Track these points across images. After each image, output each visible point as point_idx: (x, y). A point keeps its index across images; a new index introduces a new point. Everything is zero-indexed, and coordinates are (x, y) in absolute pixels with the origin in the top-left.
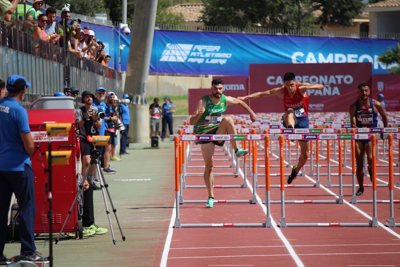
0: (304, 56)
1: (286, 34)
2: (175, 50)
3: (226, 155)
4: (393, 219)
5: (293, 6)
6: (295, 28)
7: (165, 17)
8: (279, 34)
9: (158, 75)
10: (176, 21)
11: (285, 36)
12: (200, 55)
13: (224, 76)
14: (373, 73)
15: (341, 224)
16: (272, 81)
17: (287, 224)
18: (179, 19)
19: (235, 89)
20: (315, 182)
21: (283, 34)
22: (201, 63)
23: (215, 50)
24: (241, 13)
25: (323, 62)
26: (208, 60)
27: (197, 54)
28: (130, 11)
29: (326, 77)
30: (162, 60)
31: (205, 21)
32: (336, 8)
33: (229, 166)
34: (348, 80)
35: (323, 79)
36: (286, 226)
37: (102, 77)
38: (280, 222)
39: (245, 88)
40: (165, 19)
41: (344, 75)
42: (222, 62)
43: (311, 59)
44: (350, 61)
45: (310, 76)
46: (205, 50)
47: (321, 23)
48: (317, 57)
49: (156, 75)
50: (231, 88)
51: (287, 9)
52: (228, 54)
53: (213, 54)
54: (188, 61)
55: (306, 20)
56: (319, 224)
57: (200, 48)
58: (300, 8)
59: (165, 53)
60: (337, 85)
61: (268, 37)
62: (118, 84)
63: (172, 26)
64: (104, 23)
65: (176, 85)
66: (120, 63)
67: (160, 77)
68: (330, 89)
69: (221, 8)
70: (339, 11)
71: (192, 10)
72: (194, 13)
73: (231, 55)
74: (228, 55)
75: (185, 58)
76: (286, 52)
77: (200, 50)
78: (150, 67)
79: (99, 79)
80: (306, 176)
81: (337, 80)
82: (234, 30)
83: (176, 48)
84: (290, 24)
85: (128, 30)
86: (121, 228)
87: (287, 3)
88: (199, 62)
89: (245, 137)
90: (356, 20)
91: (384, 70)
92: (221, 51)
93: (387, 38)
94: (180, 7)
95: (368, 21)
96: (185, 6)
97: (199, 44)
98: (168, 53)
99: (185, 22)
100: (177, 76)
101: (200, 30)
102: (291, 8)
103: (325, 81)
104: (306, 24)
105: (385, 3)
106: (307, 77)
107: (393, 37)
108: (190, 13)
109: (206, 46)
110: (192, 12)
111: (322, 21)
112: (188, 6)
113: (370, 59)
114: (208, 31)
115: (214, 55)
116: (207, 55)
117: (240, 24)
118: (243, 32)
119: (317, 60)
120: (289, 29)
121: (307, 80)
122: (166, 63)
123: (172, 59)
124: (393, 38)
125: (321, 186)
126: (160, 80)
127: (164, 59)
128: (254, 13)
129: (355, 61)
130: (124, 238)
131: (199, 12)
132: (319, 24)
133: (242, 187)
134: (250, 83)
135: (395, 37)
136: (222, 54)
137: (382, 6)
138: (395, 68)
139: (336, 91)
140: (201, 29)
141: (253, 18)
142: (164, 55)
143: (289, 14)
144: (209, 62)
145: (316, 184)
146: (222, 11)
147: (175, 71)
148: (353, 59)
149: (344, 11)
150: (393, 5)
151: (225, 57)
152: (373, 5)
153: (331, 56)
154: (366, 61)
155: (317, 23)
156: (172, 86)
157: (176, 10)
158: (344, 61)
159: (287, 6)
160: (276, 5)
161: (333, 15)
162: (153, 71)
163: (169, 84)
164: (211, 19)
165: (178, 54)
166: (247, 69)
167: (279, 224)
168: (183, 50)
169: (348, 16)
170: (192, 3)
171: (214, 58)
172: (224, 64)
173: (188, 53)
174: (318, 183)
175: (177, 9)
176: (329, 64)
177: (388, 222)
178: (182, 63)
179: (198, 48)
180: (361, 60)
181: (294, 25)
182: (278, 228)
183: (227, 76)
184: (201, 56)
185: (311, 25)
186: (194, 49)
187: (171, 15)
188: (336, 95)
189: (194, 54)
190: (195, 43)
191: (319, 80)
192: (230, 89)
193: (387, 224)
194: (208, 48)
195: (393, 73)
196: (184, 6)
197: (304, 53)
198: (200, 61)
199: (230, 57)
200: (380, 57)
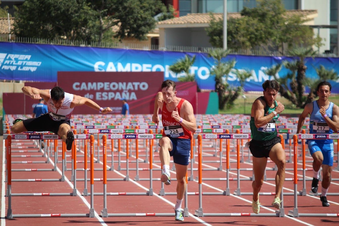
0: (105, 65)
1: (89, 46)
3: (39, 152)
4: (201, 210)
5: (95, 21)
6: (97, 40)
8: (83, 45)
13: (35, 81)
15: (156, 214)
16: (77, 86)
17: (109, 214)
20: (125, 176)
21: (87, 46)
22: (14, 70)
23: (27, 59)
24: (49, 27)
25: (121, 70)
26: (20, 67)
27: (10, 62)
29: (125, 84)
31: (16, 34)
32: (133, 24)
33: (44, 162)
34: (144, 86)
35: (122, 85)
36: (108, 216)
38: (103, 213)
41: (141, 82)
42: (33, 69)
43: (111, 68)
44: (145, 70)
45: (110, 83)
46: (17, 58)
47: (119, 36)
48: (116, 66)
51: (90, 23)
52: (38, 62)
53: (24, 62)
54: (2, 68)
55: (106, 34)
56: (137, 214)
57: (13, 56)
58: (101, 23)
60: (134, 91)
61: (73, 48)
68: (128, 94)
69: (31, 23)
70: (135, 26)
71: (3, 23)
73: (40, 63)
74: (38, 63)
76: (89, 61)
77: (13, 59)
80: (115, 171)
81: (134, 86)
82: (41, 42)
84: (93, 37)
87: (90, 19)
90: (149, 35)
91: (174, 78)
92: (31, 60)
93: (174, 51)
95: (158, 35)
97: (12, 53)
101: (13, 41)
102: (94, 23)
103: (124, 88)
104: (105, 37)
105: (172, 20)
106: (108, 83)
107: (182, 49)
108: (2, 26)
109: (19, 55)
110: (4, 25)
111: (121, 35)
112: (0, 19)
113: (162, 69)
115: (25, 64)
116: (19, 63)
117: (46, 35)
118: (52, 43)
119: (117, 69)
120: (92, 41)
121: (108, 86)
124: (182, 51)
125: (130, 180)
128: (59, 26)
129: (149, 70)
131: (10, 25)
132: (118, 37)
133: (60, 180)
135: (184, 50)
136: (32, 62)
137: (169, 23)
138: (184, 76)
139: (133, 96)
141: (59, 31)
143: (91, 28)
144: (21, 69)
145: (125, 178)
146: (32, 25)
148: (147, 68)
149: (139, 26)
150: (180, 22)
151: (35, 65)
152: (162, 22)
153: (128, 65)
154: (158, 70)
155: (116, 37)
158: (139, 70)
159: (90, 22)
160: (80, 20)
161: (130, 30)
164: (21, 32)
166: (55, 75)
167: (101, 214)
169: (143, 31)
170: (4, 17)
171: (25, 65)
172: (34, 71)
173: (2, 61)
174: (128, 177)
176: (127, 73)
177: (197, 212)
179: (11, 57)
180: (154, 70)
181: (96, 38)
182: (100, 218)
183: (37, 81)
184: (14, 64)
185: (109, 38)
186: (8, 58)
188: (133, 100)
189: (7, 62)
190: (8, 53)
191: (119, 86)
193: (196, 214)
194: (20, 57)
195: (181, 81)
197: (104, 63)
198: (13, 68)
199: (39, 65)
200: (171, 67)
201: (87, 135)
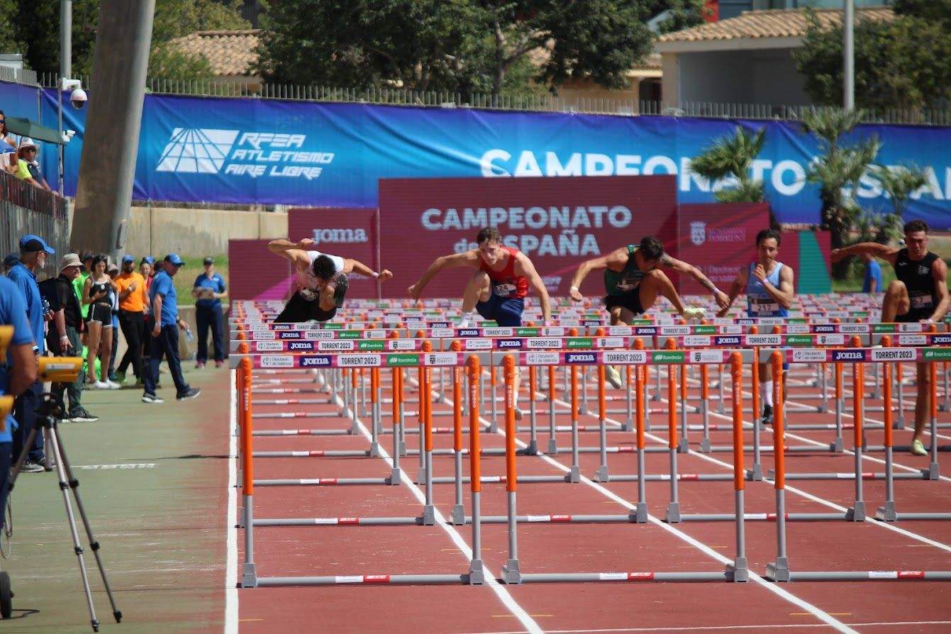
0: (510, 160)
1: (467, 106)
2: (193, 143)
3: (329, 402)
4: (784, 562)
5: (482, 37)
6: (487, 89)
7: (163, 63)
8: (450, 105)
9: (152, 206)
10: (191, 73)
11: (465, 109)
12: (256, 156)
13: (316, 207)
14: (680, 201)
15: (658, 575)
16: (433, 219)
17: (524, 576)
18: (199, 67)
19: (343, 239)
20: (568, 470)
21: (460, 106)
22: (258, 177)
23: (293, 145)
24: (355, 54)
25: (556, 172)
26: (275, 168)
27: (248, 155)
28: (80, 48)
29: (566, 210)
30: (160, 168)
31: (263, 75)
32: (588, 44)
33: (344, 431)
34: (620, 217)
35: (559, 215)
36: (521, 580)
37: (21, 212)
38: (506, 571)
39: (367, 238)
40: (163, 69)
41: (610, 207)
42: (312, 173)
43: (527, 166)
44: (623, 171)
45: (526, 208)
46: (268, 144)
47: (550, 79)
48: (541, 161)
49: (146, 205)
50: (334, 237)
51: (469, 44)
52: (326, 155)
53: (288, 154)
54: (227, 171)
55: (514, 71)
56: (603, 576)
57: (255, 138)
58: (498, 41)
59: (168, 153)
60: (593, 230)
61: (421, 112)
62: (57, 229)
63: (180, 85)
64: (16, 77)
65: (198, 230)
66: (62, 176)
67: (156, 210)
68: (575, 238)
69: (305, 43)
70: (594, 48)
71: (229, 46)
72: (234, 55)
73: (331, 156)
74: (324, 157)
75: (220, 164)
76: (465, 149)
77: (256, 145)
78: (135, 189)
79: (15, 214)
81: (591, 217)
82: (334, 96)
83: (196, 140)
84: (477, 82)
85: (81, 94)
86: (111, 588)
87: (468, 31)
88: (254, 175)
89: (417, 358)
90: (633, 73)
91: (705, 193)
92: (306, 147)
93: (705, 116)
94: (200, 38)
95: (658, 74)
96: (212, 36)
97: (251, 129)
98: (177, 151)
99: (213, 76)
100: (199, 207)
101: (255, 96)
102: (479, 42)
103: (564, 221)
104: (511, 81)
105: (699, 31)
106: (520, 210)
107: (726, 112)
108: (225, 53)
109: (272, 135)
110: (230, 51)
111: (553, 74)
112: (221, 36)
113: (671, 168)
114: (274, 98)
115: (291, 157)
116: (274, 156)
117: (346, 78)
118: (362, 101)
119: (543, 169)
120: (475, 93)
121: (520, 218)
122: (172, 175)
123: (187, 167)
124: (726, 117)
125: (583, 479)
126: (155, 219)
127: (167, 165)
128: (383, 53)
129: (634, 172)
130: (118, 616)
131: (247, 50)
132: (546, 81)
133: (388, 482)
134: (380, 225)
135: (731, 114)
136: (308, 153)
137: (691, 38)
138: (733, 188)
139: (591, 245)
140: (258, 94)
141: (383, 65)
142: (167, 155)
143: (472, 57)
144: (278, 174)
145: (569, 473)
146: (307, 49)
147: (195, 196)
148: (628, 165)
149: (606, 49)
150: (720, 36)
151: (317, 161)
152: (671, 36)
153: (576, 159)
154: (659, 172)
155: (538, 80)
156: (187, 233)
157: (192, 45)
158: (607, 172)
159: (469, 38)
160: (442, 34)
161: (579, 60)
162: (140, 197)
163: (178, 227)
164: (278, 69)
165: (200, 153)
166: (372, 189)
167: (503, 576)
168: (214, 145)
169: (616, 62)
170: (229, 29)
171: (290, 163)
172: (314, 179)
173: (226, 150)
174: (576, 470)
175: (192, 43)
176: (571, 179)
177: (773, 569)
178: (212, 175)
179: (251, 141)
180: (648, 170)
181: (486, 84)
182: (501, 586)
183: (322, 207)
184: (259, 158)
185: (523, 84)
186: (241, 143)
187: (179, 59)
189: (241, 154)
190: (243, 128)
191: (549, 217)
192: (330, 239)
193: (768, 574)
194: (275, 140)
195: (726, 202)
196: (208, 37)
197: (509, 152)
198: (255, 172)
199: (329, 161)
200: (696, 162)
201: (459, 355)
